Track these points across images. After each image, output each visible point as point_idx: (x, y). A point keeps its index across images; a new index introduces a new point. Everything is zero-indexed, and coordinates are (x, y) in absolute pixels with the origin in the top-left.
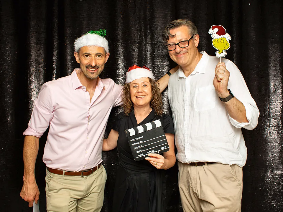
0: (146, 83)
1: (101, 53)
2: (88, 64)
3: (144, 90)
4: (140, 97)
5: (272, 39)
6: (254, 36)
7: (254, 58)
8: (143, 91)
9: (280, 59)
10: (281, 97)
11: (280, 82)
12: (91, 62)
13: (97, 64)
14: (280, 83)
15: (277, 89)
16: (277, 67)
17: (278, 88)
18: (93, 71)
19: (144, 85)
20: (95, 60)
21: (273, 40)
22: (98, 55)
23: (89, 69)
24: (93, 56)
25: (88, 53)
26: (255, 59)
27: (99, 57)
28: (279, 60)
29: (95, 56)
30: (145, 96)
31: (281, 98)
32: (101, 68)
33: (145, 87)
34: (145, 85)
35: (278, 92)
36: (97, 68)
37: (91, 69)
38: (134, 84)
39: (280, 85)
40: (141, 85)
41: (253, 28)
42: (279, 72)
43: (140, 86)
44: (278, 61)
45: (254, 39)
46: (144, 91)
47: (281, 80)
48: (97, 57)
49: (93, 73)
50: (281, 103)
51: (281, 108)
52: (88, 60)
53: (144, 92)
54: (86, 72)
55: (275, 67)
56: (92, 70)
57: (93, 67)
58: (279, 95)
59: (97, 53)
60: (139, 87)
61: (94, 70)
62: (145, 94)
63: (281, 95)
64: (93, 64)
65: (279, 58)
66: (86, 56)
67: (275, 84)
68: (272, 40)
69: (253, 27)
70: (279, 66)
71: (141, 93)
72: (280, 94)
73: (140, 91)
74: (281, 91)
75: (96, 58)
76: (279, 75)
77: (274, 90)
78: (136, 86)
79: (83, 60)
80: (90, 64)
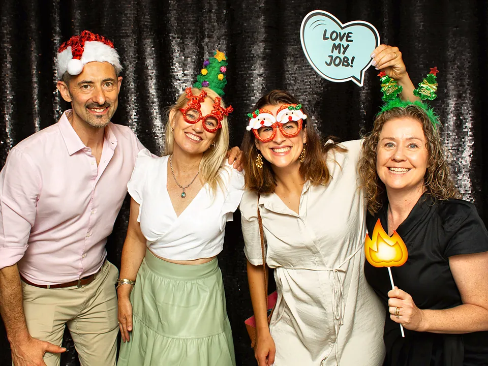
0: (415, 141)
1: (112, 77)
2: (90, 101)
3: (409, 157)
4: (396, 169)
5: (456, 27)
6: (421, 22)
7: (421, 64)
8: (405, 159)
9: (470, 64)
10: (471, 136)
11: (470, 109)
12: (96, 97)
13: (107, 99)
14: (469, 111)
15: (464, 121)
16: (464, 79)
17: (465, 119)
18: (100, 114)
19: (411, 145)
20: (103, 91)
21: (458, 28)
22: (105, 82)
23: (93, 110)
24: (98, 85)
25: (88, 80)
26: (422, 66)
27: (108, 85)
28: (468, 66)
29: (101, 85)
30: (410, 169)
31: (471, 138)
32: (113, 107)
33: (412, 149)
34: (414, 146)
35: (466, 127)
36: (107, 108)
37: (96, 109)
38: (387, 138)
39: (470, 114)
40: (404, 142)
41: (419, 8)
42: (467, 88)
43: (401, 145)
44: (467, 70)
45: (421, 28)
46: (408, 159)
47: (471, 104)
48: (105, 87)
49: (101, 116)
50: (471, 147)
51: (470, 156)
52: (89, 95)
53: (407, 161)
54: (86, 115)
55: (461, 79)
56: (98, 111)
57: (101, 106)
58: (467, 133)
59: (104, 79)
60: (397, 146)
61: (102, 110)
62: (410, 166)
63: (470, 132)
64: (101, 101)
65: (469, 62)
66: (85, 86)
67: (460, 111)
68: (455, 29)
69: (419, 5)
70: (468, 79)
71: (400, 163)
72: (470, 130)
73: (398, 157)
74: (472, 125)
75: (103, 88)
76: (468, 95)
77: (459, 123)
78: (393, 144)
79: (79, 94)
80: (95, 101)
